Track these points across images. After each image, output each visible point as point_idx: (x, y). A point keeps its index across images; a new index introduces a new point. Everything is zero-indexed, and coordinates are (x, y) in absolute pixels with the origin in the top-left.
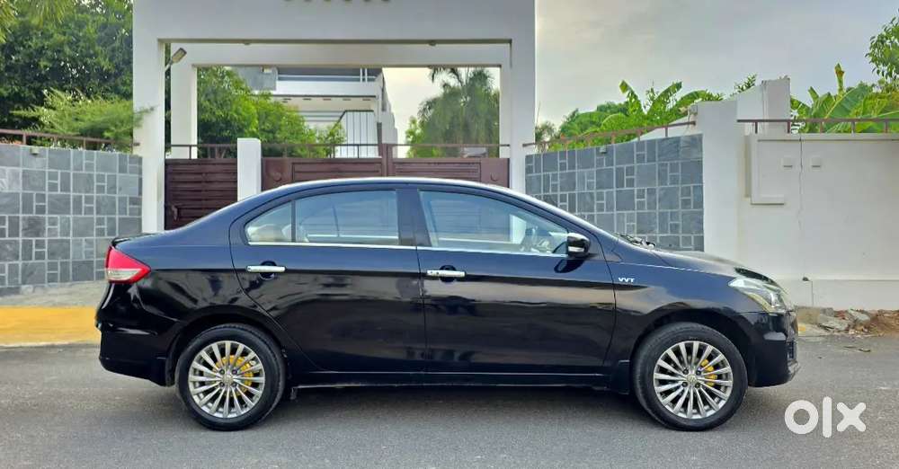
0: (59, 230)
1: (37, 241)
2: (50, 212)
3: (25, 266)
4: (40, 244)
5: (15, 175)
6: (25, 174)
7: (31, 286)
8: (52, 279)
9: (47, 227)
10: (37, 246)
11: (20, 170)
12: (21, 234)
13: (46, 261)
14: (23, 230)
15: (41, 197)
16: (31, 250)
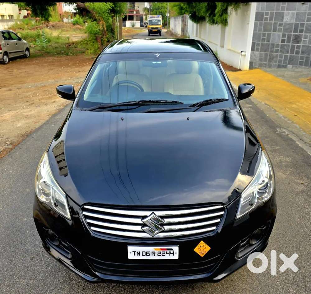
0: (308, 41)
1: (297, 45)
2: (306, 32)
3: (291, 56)
4: (298, 47)
5: (293, 14)
6: (298, 14)
7: (291, 65)
8: (301, 64)
9: (303, 39)
10: (297, 48)
11: (295, 12)
12: (291, 42)
13: (300, 55)
14: (293, 40)
15: (302, 25)
16: (294, 49)
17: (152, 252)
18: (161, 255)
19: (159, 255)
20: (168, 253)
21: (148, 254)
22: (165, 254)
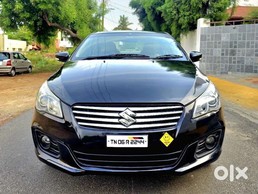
0: (241, 54)
1: (233, 57)
2: (238, 48)
3: (230, 65)
4: (235, 59)
5: (228, 35)
6: (231, 35)
7: (231, 72)
8: (238, 71)
9: (237, 52)
10: (234, 59)
11: (229, 34)
12: (229, 55)
13: (236, 64)
14: (230, 53)
15: (236, 42)
16: (231, 60)
17: (127, 140)
18: (134, 143)
19: (132, 143)
20: (139, 141)
21: (123, 142)
22: (136, 142)
